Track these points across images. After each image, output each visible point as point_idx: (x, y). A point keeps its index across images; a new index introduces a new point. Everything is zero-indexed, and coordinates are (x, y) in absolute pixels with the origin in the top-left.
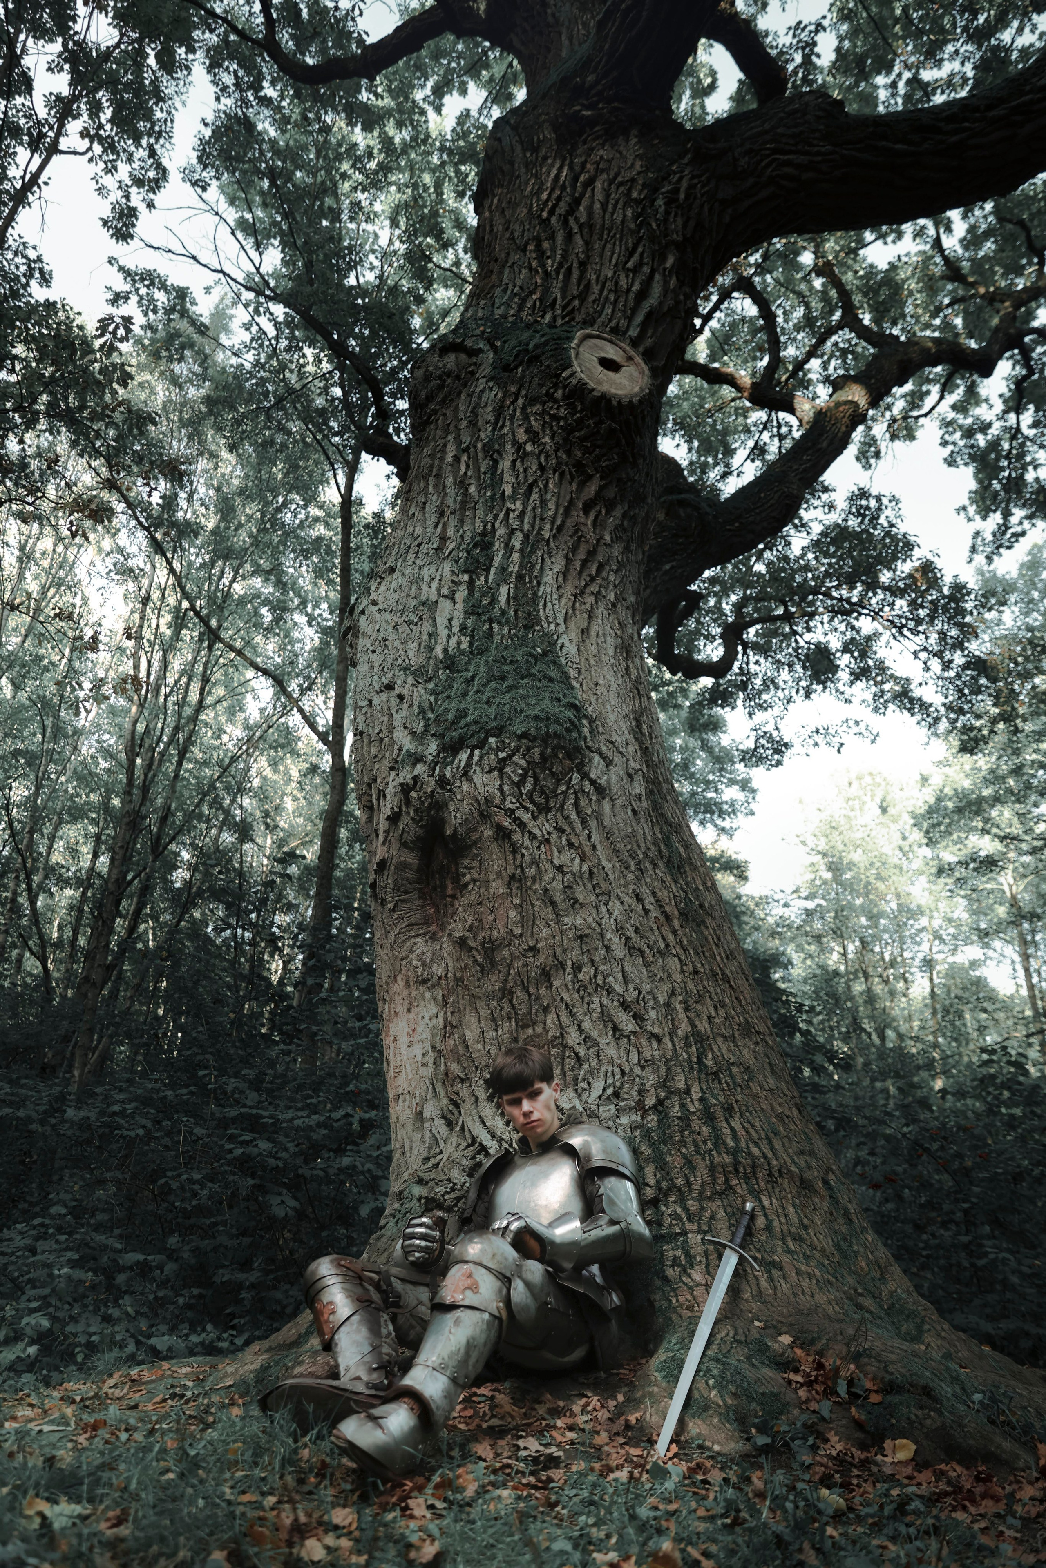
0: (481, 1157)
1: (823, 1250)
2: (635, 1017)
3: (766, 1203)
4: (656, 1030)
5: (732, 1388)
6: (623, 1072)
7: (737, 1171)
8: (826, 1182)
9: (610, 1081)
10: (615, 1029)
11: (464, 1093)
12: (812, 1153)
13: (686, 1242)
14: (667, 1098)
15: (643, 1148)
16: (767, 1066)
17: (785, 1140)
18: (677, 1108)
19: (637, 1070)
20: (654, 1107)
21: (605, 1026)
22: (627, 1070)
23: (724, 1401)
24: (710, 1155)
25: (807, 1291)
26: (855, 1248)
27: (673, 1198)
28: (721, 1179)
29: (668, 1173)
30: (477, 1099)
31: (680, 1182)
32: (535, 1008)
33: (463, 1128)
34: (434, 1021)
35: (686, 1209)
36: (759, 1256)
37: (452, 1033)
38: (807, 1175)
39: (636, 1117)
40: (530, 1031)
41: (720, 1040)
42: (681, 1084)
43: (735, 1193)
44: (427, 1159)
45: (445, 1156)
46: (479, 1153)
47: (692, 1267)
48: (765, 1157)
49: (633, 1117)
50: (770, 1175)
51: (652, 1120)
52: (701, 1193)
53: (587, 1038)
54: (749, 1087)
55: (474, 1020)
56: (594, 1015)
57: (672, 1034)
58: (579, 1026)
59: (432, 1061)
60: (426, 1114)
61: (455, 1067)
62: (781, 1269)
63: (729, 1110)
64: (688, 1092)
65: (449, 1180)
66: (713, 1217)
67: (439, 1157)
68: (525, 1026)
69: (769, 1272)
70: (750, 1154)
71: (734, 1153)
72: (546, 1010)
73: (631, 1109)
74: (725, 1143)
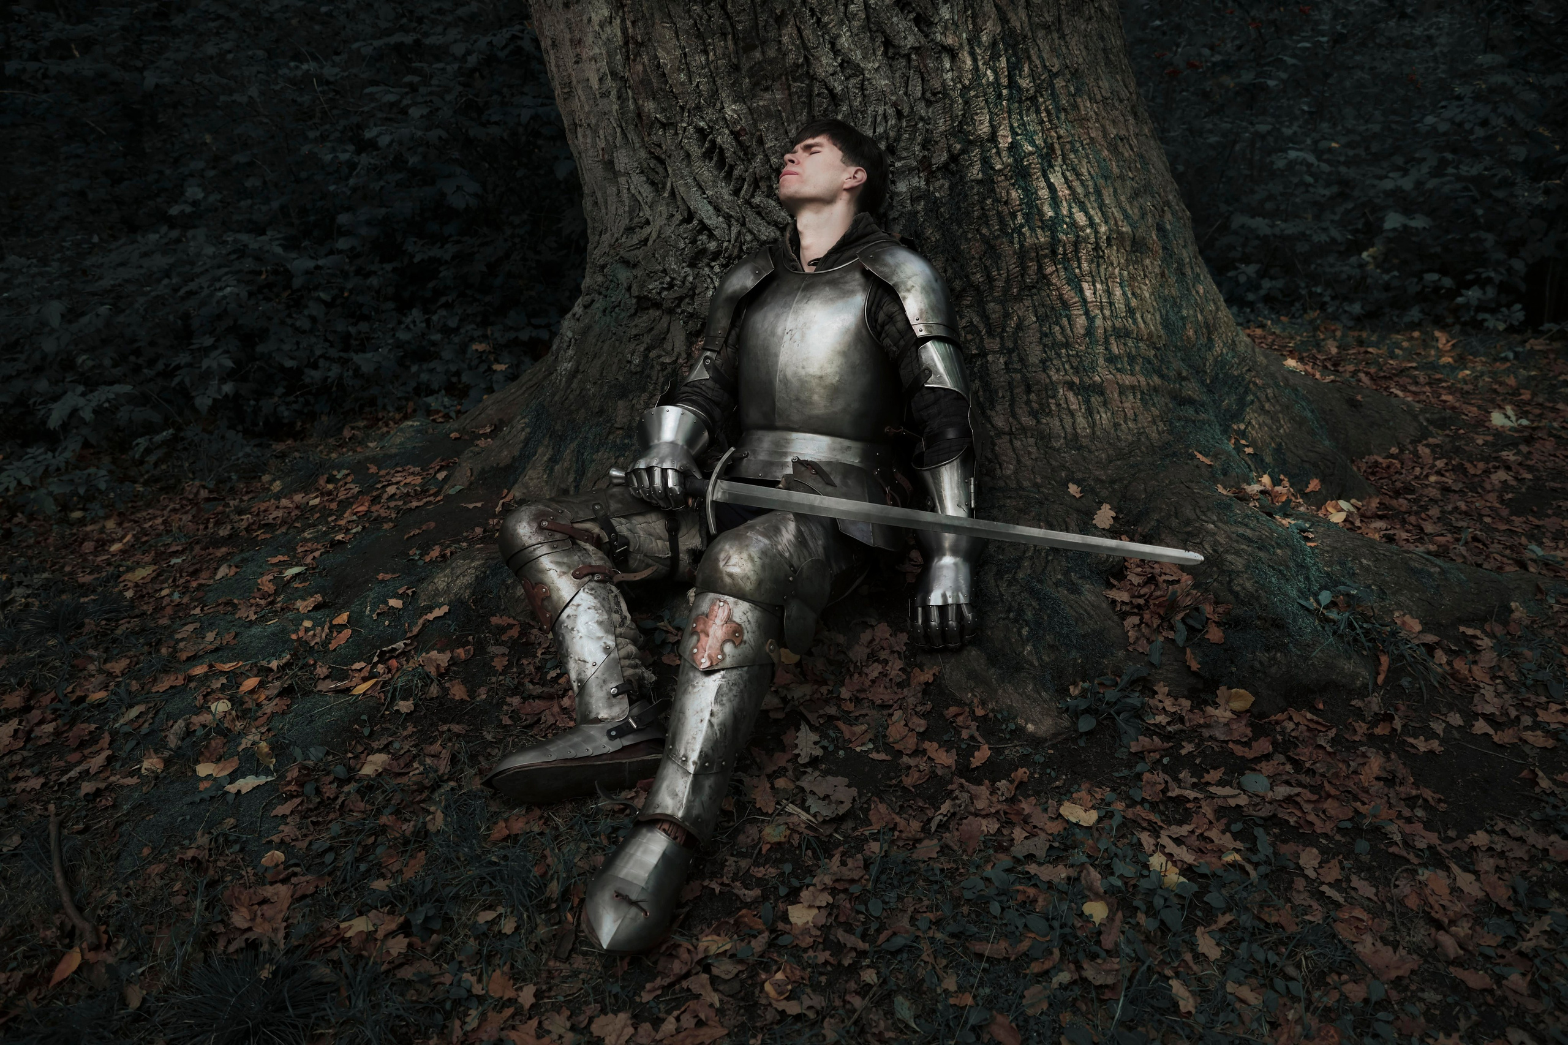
0: (704, 237)
1: (1150, 335)
2: (917, 21)
3: (1088, 293)
4: (950, 41)
5: (1049, 638)
6: (899, 115)
7: (1054, 252)
8: (1160, 229)
9: (880, 130)
10: (888, 43)
11: (668, 142)
12: (1146, 189)
13: (985, 367)
14: (963, 151)
15: (929, 232)
16: (1100, 56)
17: (1118, 184)
18: (978, 166)
19: (921, 109)
20: (945, 167)
21: (873, 39)
22: (906, 111)
23: (1040, 659)
24: (1021, 234)
25: (1130, 413)
26: (1185, 313)
27: (967, 301)
28: (1033, 266)
29: (962, 267)
30: (688, 155)
31: (979, 278)
32: (762, 18)
33: (673, 193)
34: (608, 29)
35: (985, 317)
36: (1077, 380)
37: (638, 54)
38: (1141, 232)
39: (918, 182)
40: (758, 55)
41: (1041, 34)
42: (984, 129)
43: (1049, 284)
44: (630, 230)
45: (652, 230)
46: (700, 232)
47: (993, 408)
48: (1092, 224)
49: (915, 182)
50: (1097, 248)
51: (941, 188)
52: (1006, 290)
53: (845, 63)
54: (1075, 107)
55: (669, 34)
56: (856, 23)
57: (973, 40)
58: (833, 44)
59: (614, 93)
60: (620, 166)
61: (649, 106)
62: (1102, 393)
63: (1047, 157)
64: (993, 137)
65: (664, 271)
66: (1020, 327)
67: (647, 230)
68: (749, 48)
69: (1087, 401)
70: (1074, 224)
71: (1052, 226)
72: (780, 20)
73: (911, 170)
74: (1041, 213)
